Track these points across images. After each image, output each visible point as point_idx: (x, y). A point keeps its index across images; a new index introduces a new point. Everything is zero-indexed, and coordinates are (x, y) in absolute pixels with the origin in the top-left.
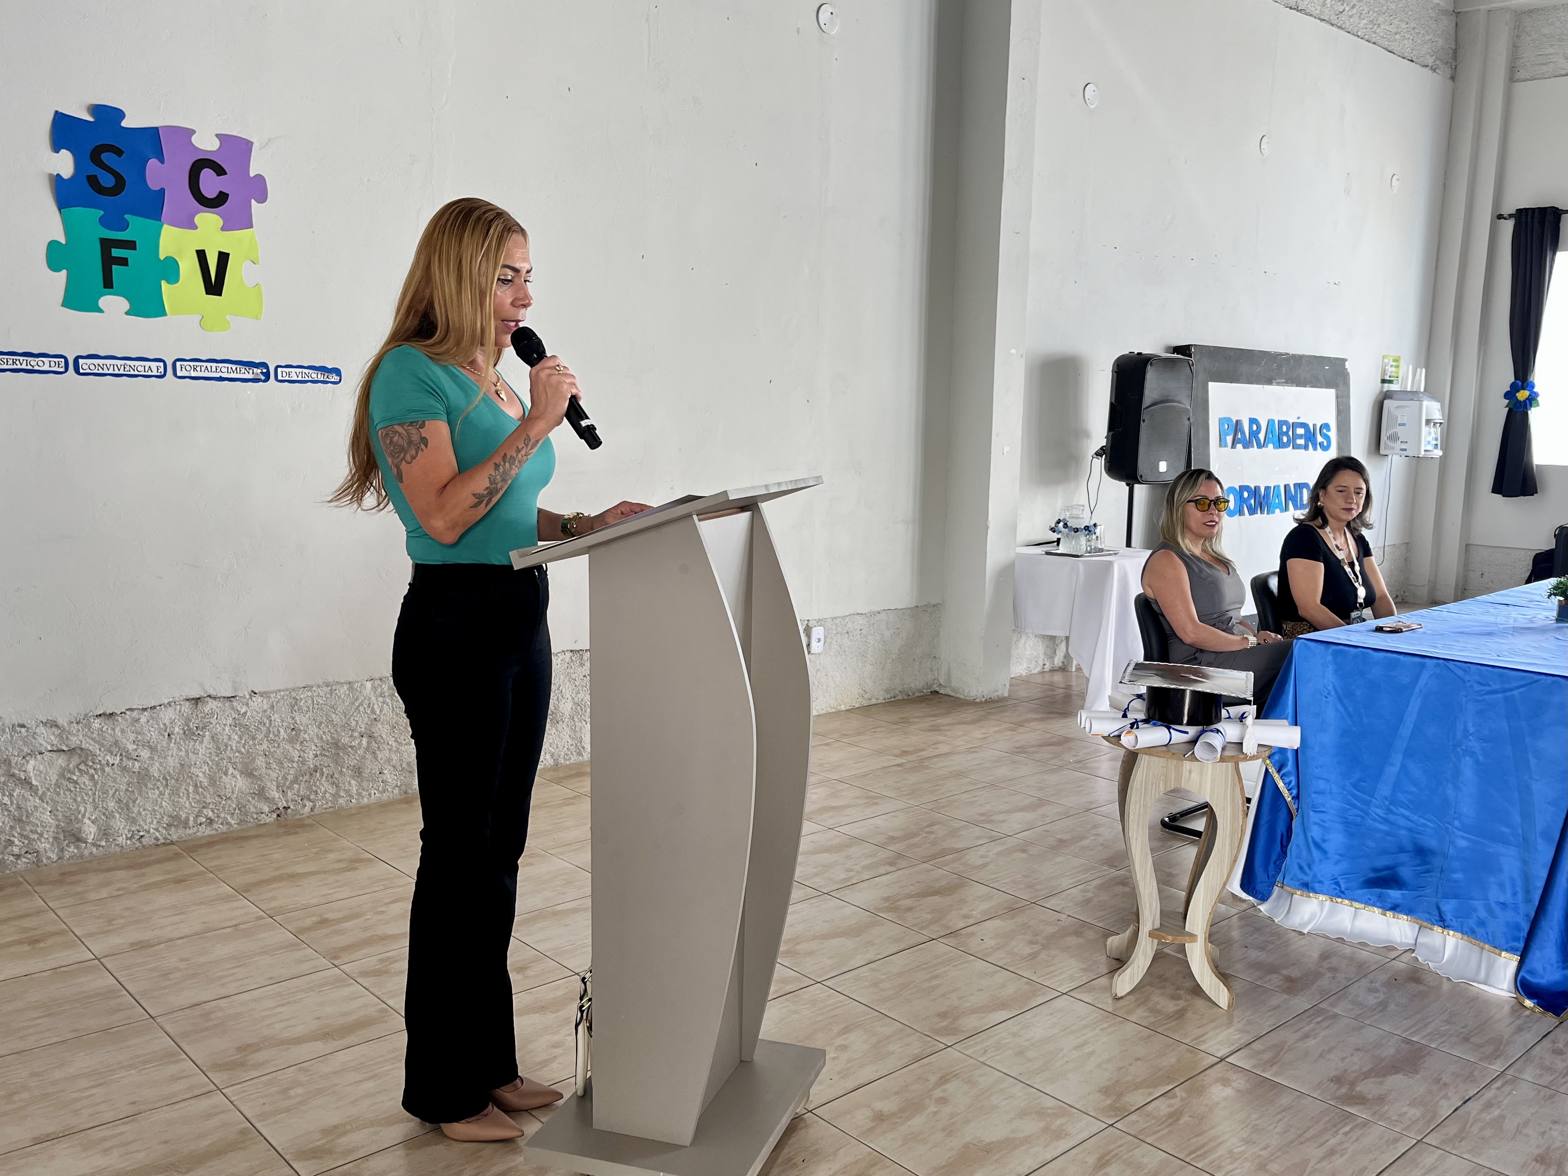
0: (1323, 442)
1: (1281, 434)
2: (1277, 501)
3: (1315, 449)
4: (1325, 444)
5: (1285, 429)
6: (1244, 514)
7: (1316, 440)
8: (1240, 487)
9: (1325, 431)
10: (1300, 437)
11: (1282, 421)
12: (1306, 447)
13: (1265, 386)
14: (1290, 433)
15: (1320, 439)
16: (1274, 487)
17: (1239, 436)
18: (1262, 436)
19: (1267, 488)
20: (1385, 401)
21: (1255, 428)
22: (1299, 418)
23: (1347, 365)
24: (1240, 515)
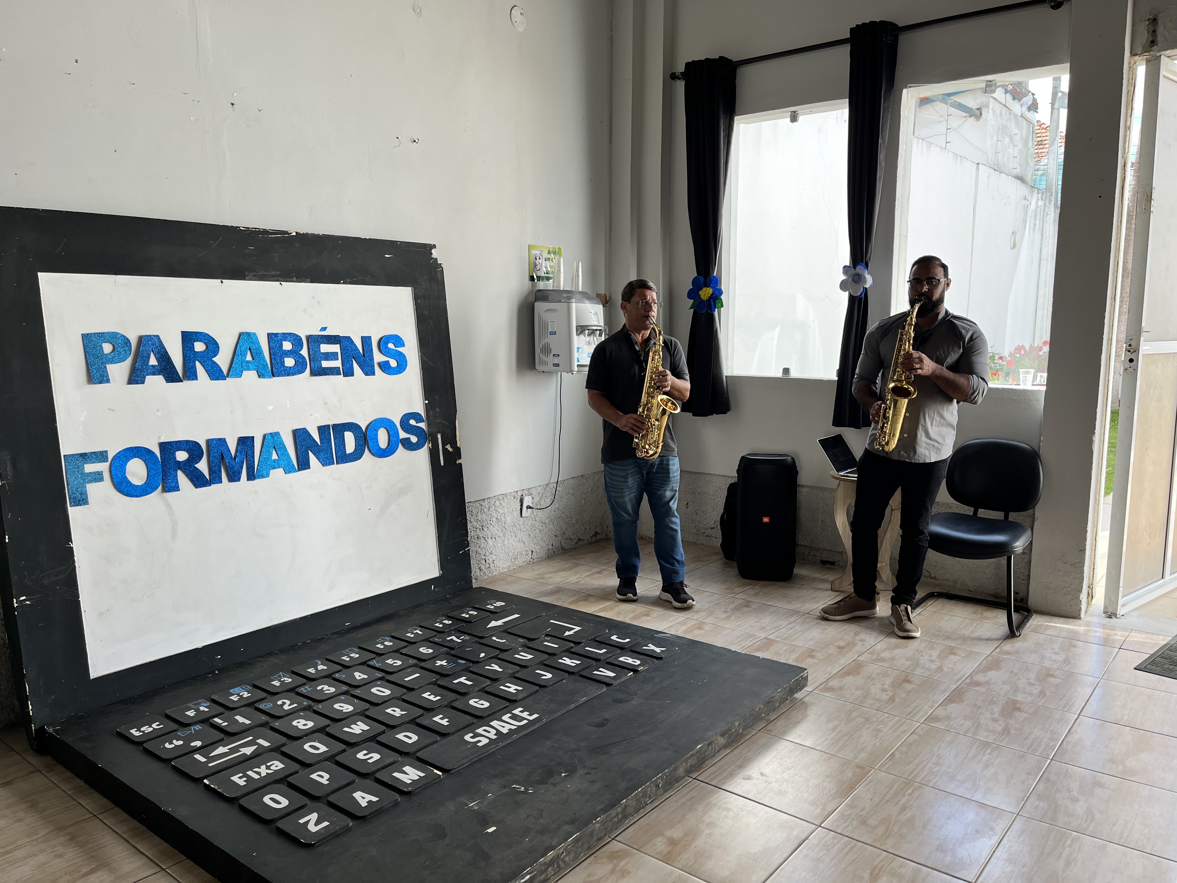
0: (387, 362)
1: (277, 353)
2: (275, 456)
3: (369, 371)
4: (393, 363)
5: (287, 346)
6: (176, 488)
7: (372, 359)
8: (163, 446)
9: (391, 346)
10: (330, 356)
11: (276, 335)
12: (349, 373)
13: (223, 280)
14: (304, 352)
15: (378, 357)
16: (264, 436)
17: (153, 361)
18: (222, 360)
19: (245, 442)
20: (536, 304)
21: (199, 347)
22: (324, 329)
23: (435, 253)
24: (165, 490)
